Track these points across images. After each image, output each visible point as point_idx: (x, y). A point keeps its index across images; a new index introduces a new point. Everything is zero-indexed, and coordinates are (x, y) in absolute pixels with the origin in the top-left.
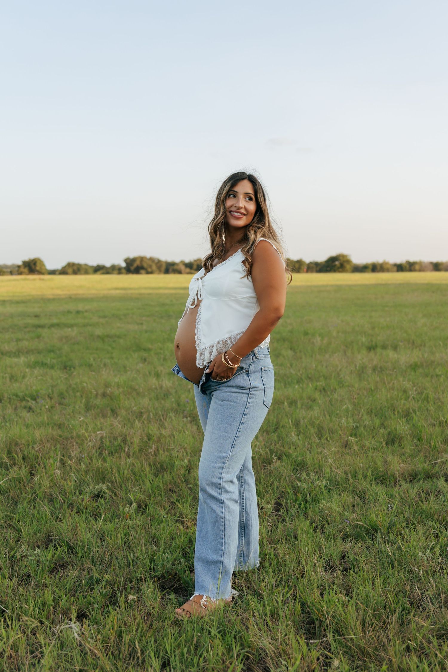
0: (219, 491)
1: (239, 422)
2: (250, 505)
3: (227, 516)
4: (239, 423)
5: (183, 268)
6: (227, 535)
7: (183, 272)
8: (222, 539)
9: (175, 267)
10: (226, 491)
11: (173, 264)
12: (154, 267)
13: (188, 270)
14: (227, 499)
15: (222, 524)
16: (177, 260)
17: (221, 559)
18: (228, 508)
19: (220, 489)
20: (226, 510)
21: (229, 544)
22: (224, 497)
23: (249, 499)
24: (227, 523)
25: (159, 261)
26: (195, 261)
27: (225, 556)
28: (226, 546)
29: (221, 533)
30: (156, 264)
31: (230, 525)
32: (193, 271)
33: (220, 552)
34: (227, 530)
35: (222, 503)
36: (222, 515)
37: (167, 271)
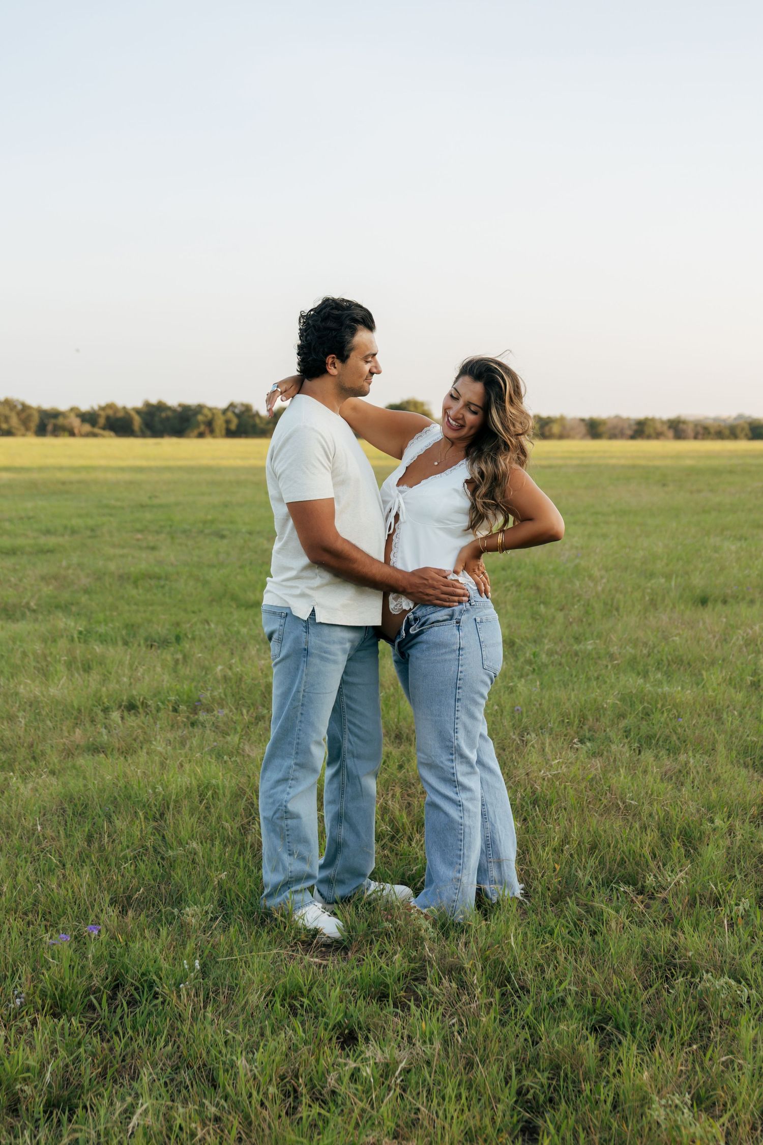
0: (455, 789)
1: (454, 698)
2: (494, 812)
3: (467, 821)
4: (453, 701)
5: (76, 422)
6: (466, 845)
7: (76, 431)
8: (461, 850)
9: (60, 421)
10: (465, 788)
11: (55, 415)
12: (14, 421)
13: (87, 428)
14: (467, 799)
15: (460, 832)
16: (63, 407)
17: (459, 875)
18: (469, 811)
19: (456, 787)
20: (466, 814)
21: (469, 857)
22: (462, 797)
23: (492, 804)
24: (467, 830)
25: (25, 407)
26: (102, 409)
27: (465, 871)
28: (465, 859)
29: (460, 843)
30: (18, 414)
31: (470, 833)
32: (96, 430)
33: (458, 866)
34: (466, 839)
35: (460, 806)
36: (460, 821)
37: (41, 431)
